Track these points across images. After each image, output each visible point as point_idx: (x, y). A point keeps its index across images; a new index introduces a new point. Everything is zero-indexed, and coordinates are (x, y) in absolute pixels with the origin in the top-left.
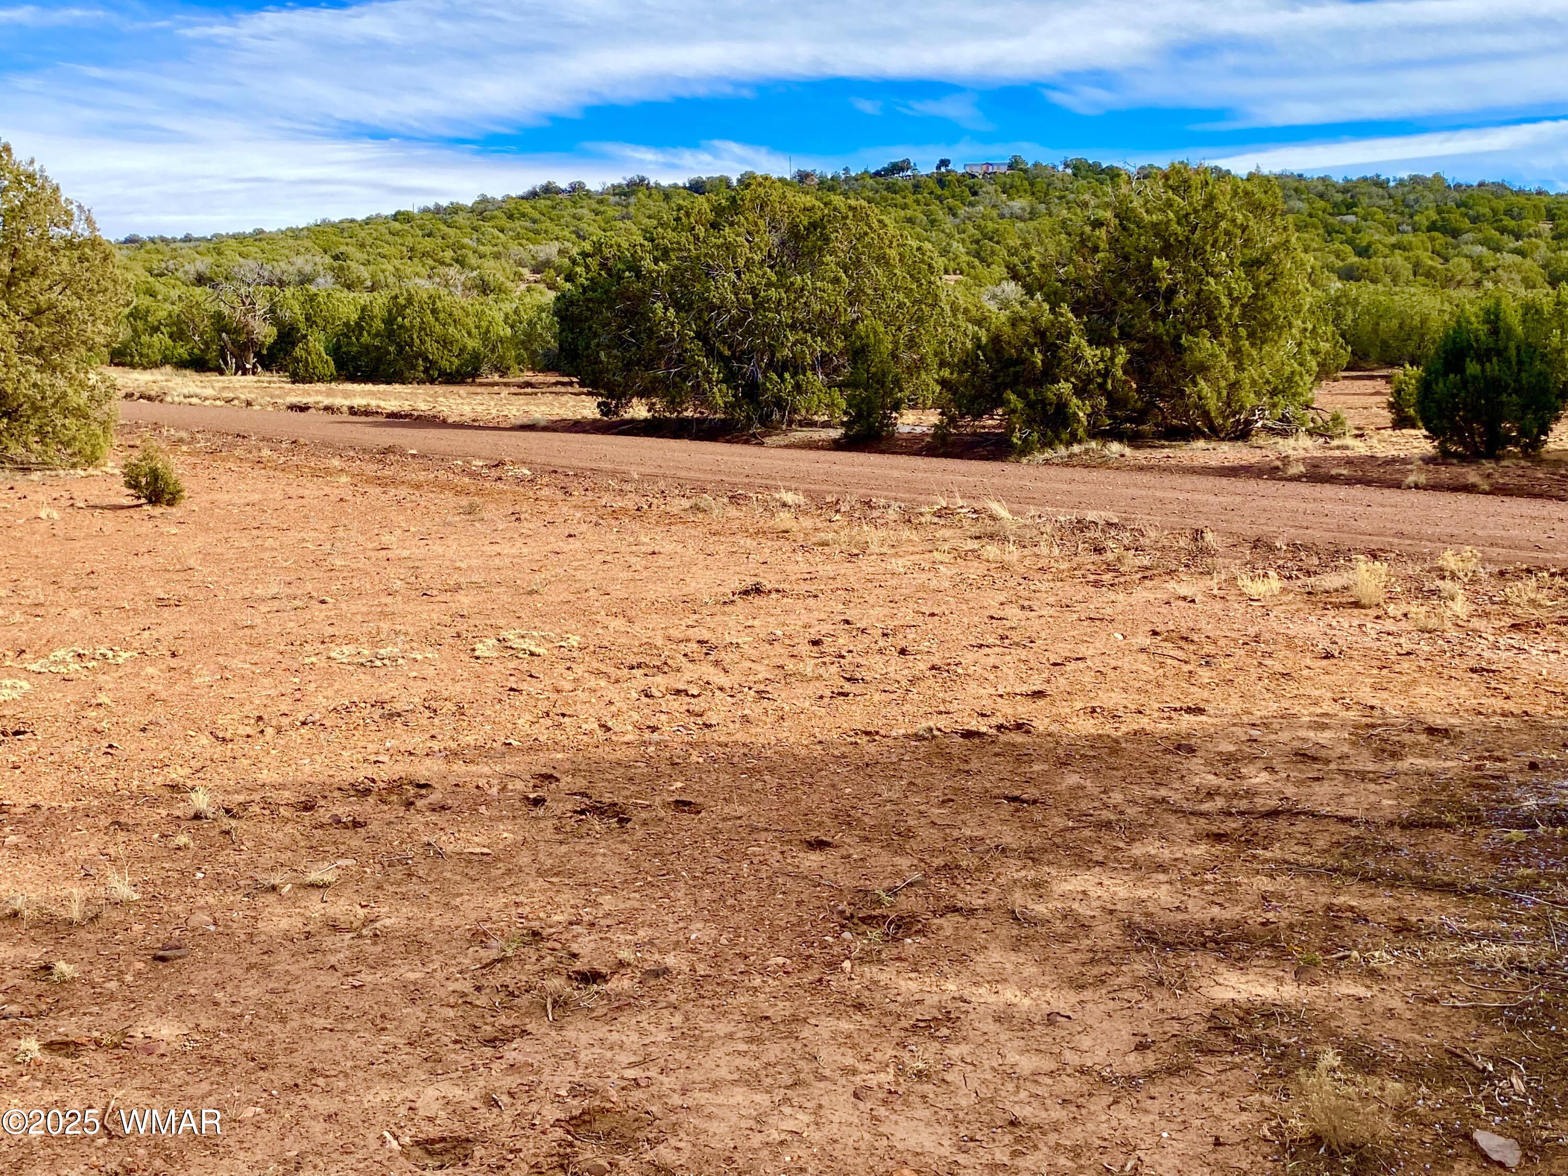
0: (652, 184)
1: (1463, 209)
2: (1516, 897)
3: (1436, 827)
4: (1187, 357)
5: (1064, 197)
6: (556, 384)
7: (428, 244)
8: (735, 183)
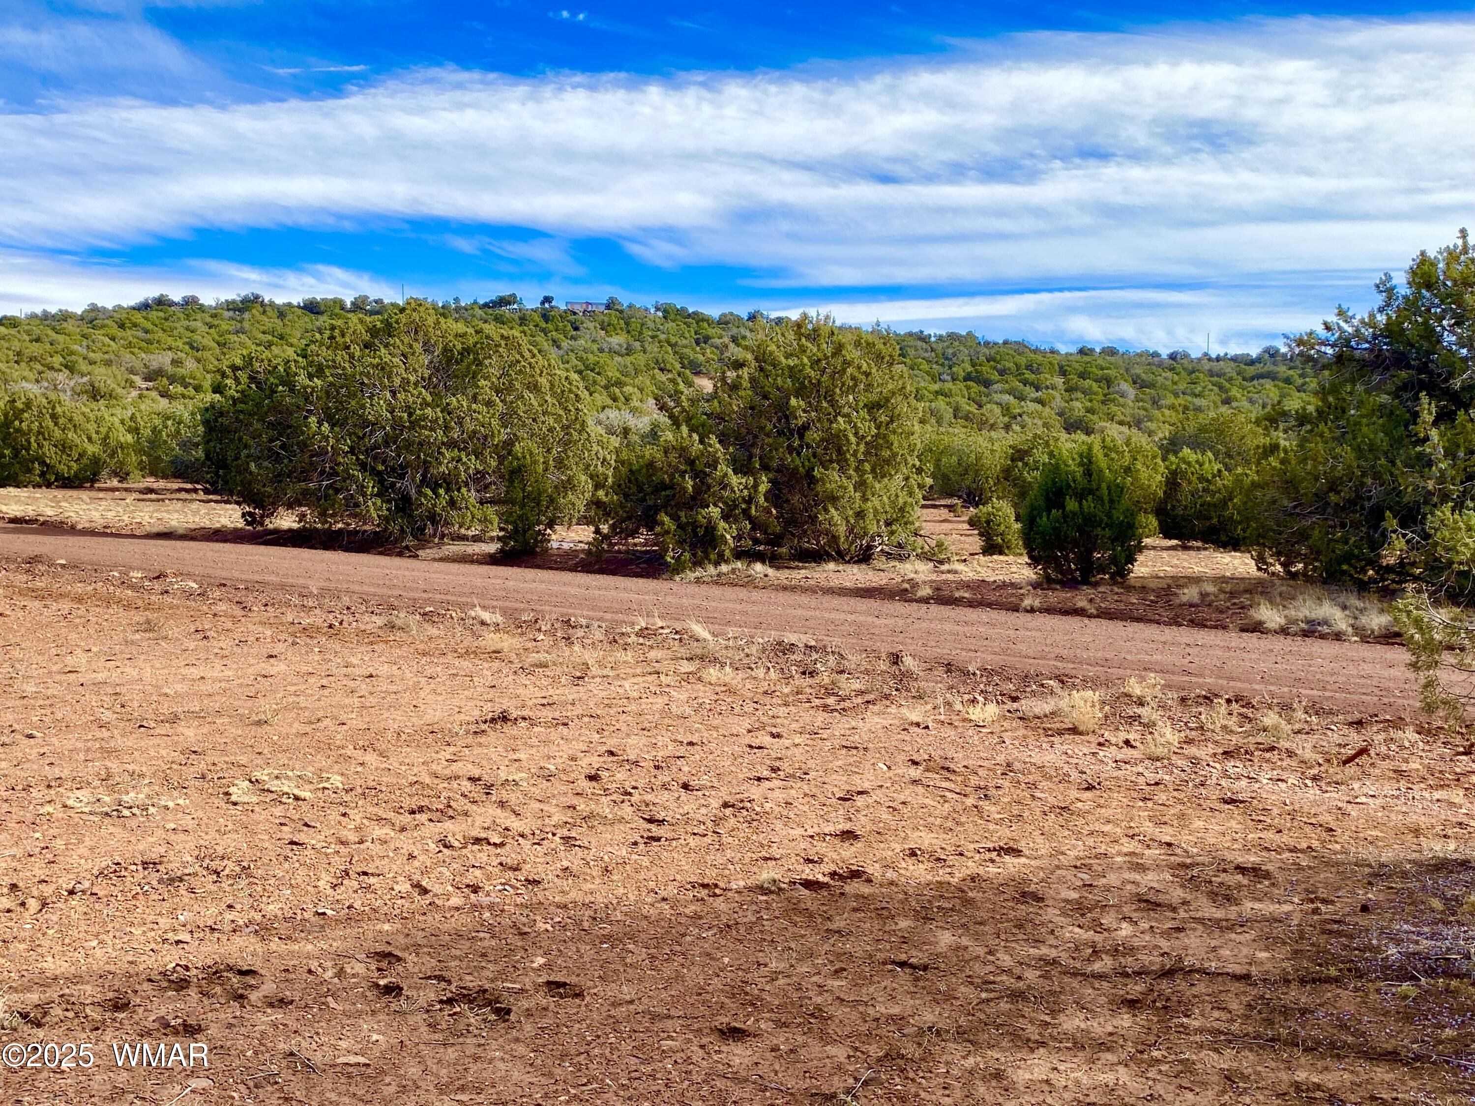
0: (266, 301)
1: (992, 363)
2: (1459, 1066)
3: (1325, 982)
4: (819, 488)
5: (656, 336)
6: (180, 490)
7: (35, 349)
8: (349, 306)
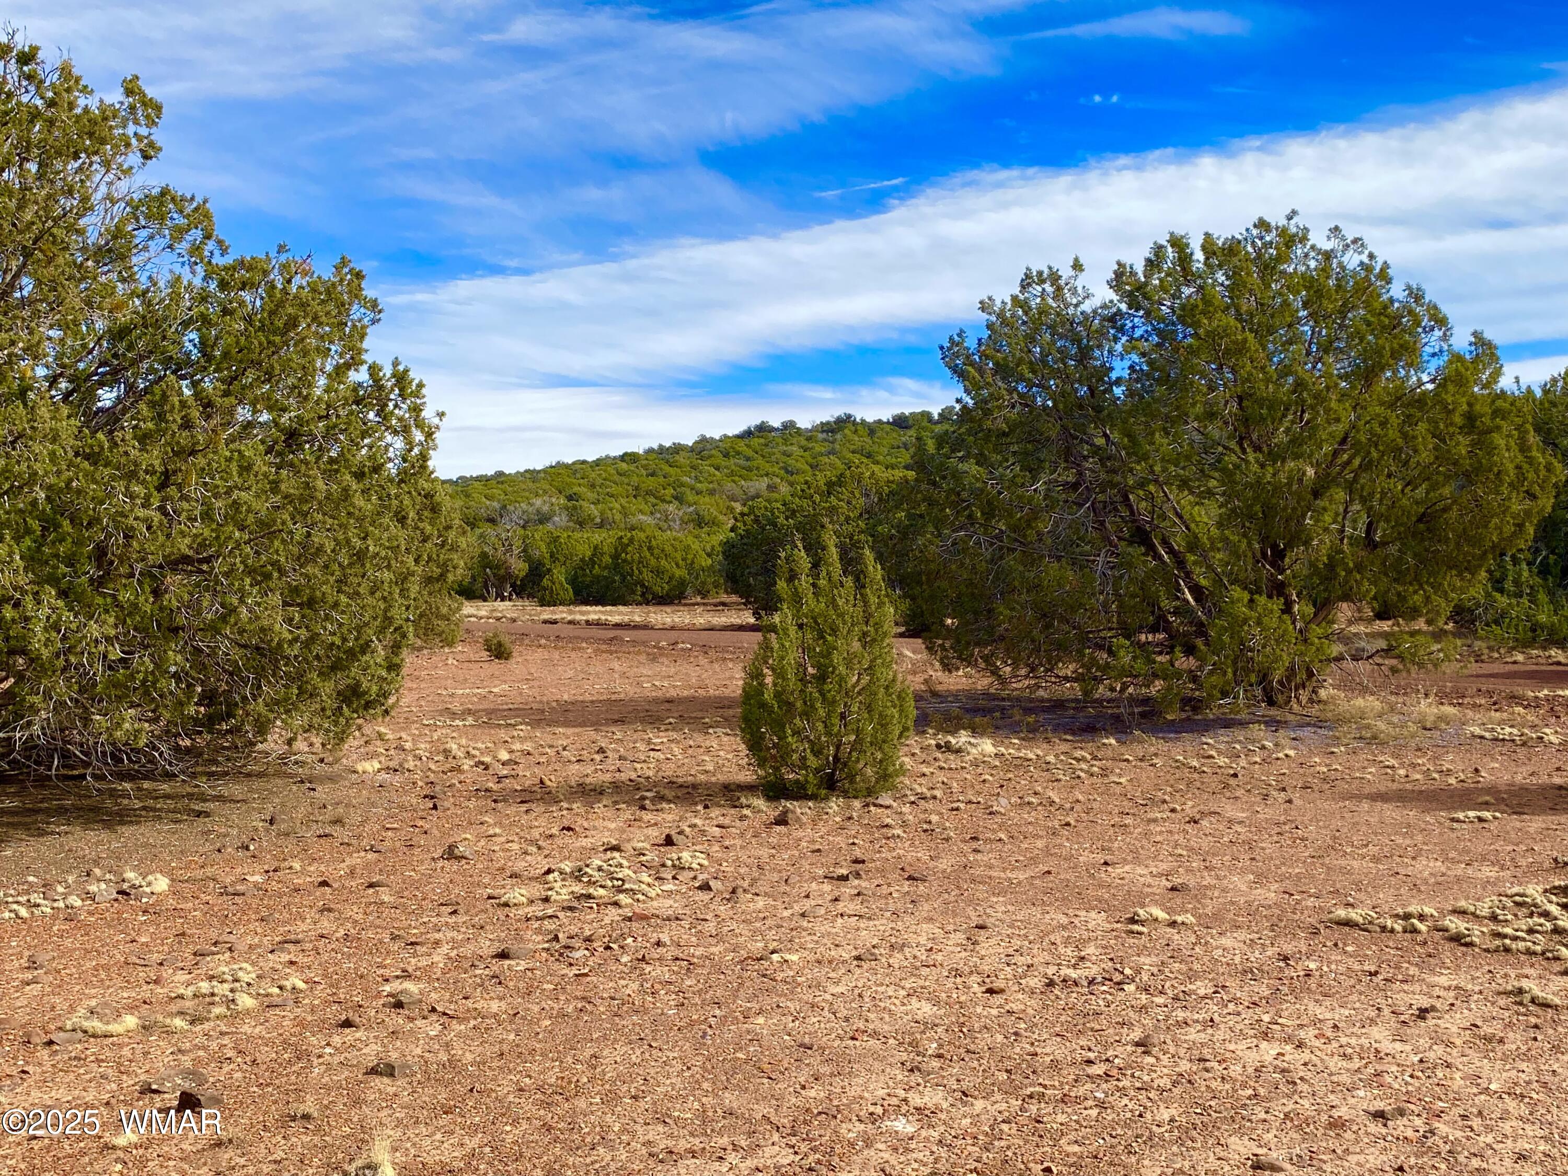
0: (858, 420)
7: (651, 483)
8: (936, 417)
